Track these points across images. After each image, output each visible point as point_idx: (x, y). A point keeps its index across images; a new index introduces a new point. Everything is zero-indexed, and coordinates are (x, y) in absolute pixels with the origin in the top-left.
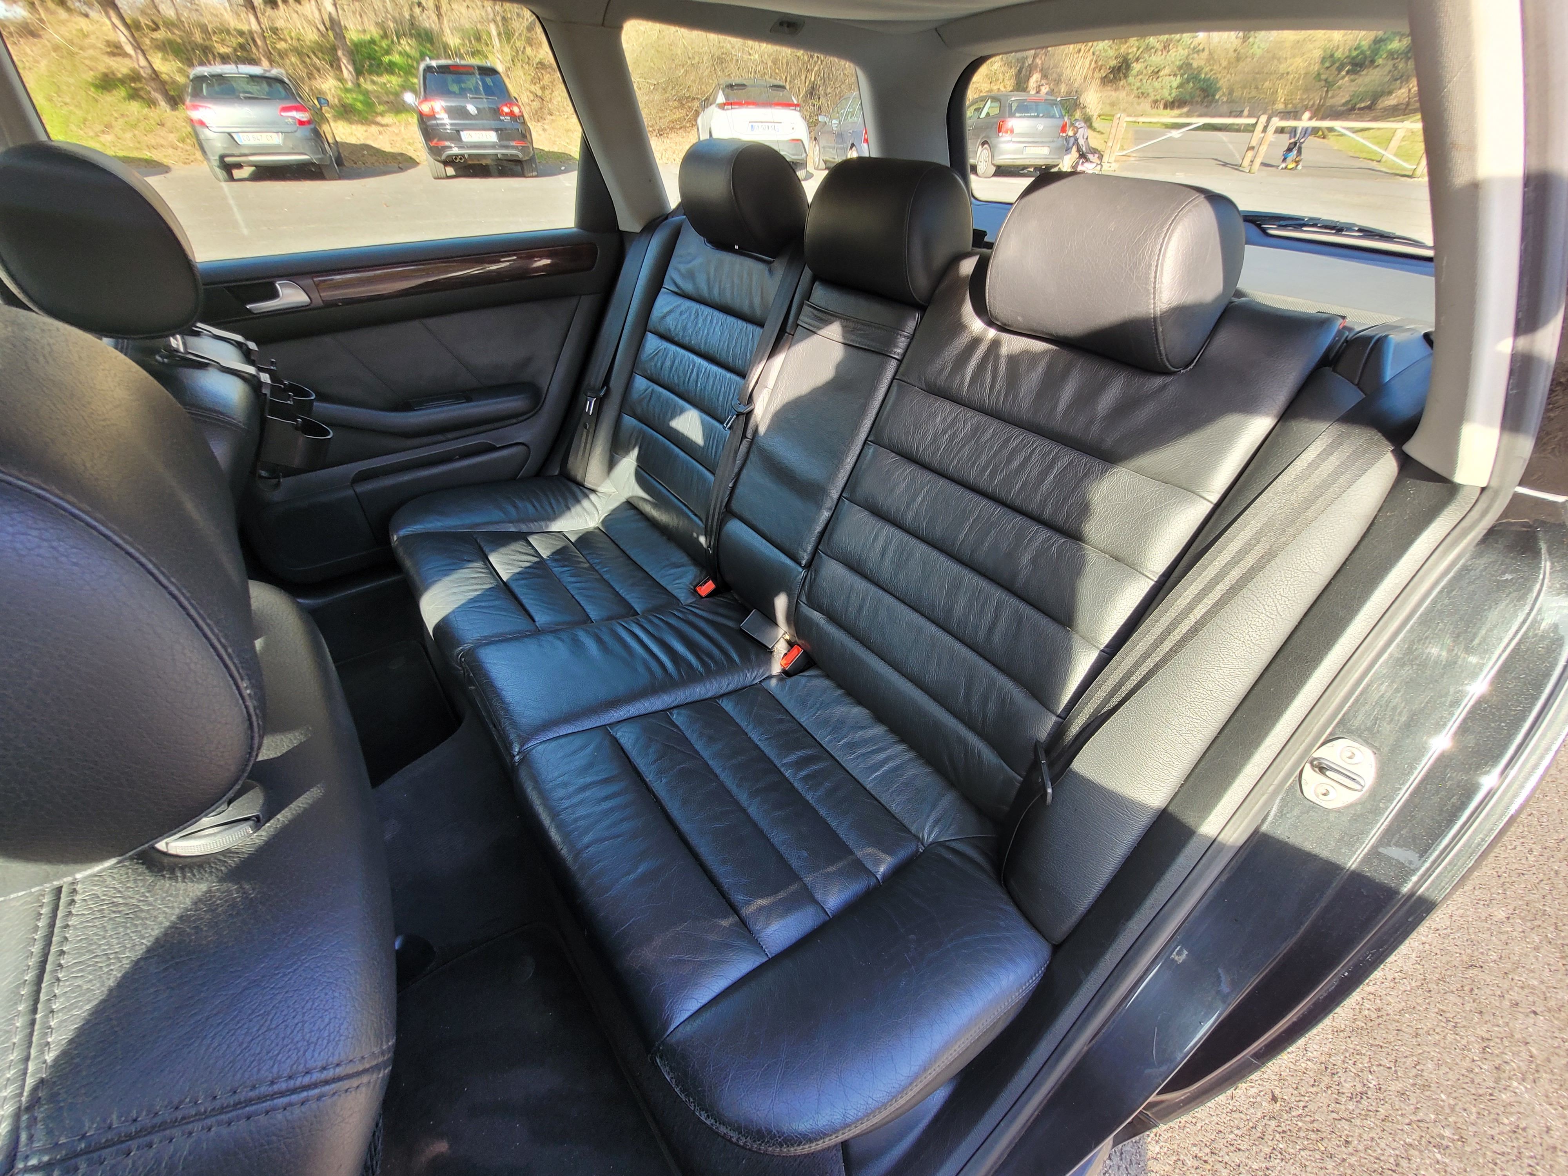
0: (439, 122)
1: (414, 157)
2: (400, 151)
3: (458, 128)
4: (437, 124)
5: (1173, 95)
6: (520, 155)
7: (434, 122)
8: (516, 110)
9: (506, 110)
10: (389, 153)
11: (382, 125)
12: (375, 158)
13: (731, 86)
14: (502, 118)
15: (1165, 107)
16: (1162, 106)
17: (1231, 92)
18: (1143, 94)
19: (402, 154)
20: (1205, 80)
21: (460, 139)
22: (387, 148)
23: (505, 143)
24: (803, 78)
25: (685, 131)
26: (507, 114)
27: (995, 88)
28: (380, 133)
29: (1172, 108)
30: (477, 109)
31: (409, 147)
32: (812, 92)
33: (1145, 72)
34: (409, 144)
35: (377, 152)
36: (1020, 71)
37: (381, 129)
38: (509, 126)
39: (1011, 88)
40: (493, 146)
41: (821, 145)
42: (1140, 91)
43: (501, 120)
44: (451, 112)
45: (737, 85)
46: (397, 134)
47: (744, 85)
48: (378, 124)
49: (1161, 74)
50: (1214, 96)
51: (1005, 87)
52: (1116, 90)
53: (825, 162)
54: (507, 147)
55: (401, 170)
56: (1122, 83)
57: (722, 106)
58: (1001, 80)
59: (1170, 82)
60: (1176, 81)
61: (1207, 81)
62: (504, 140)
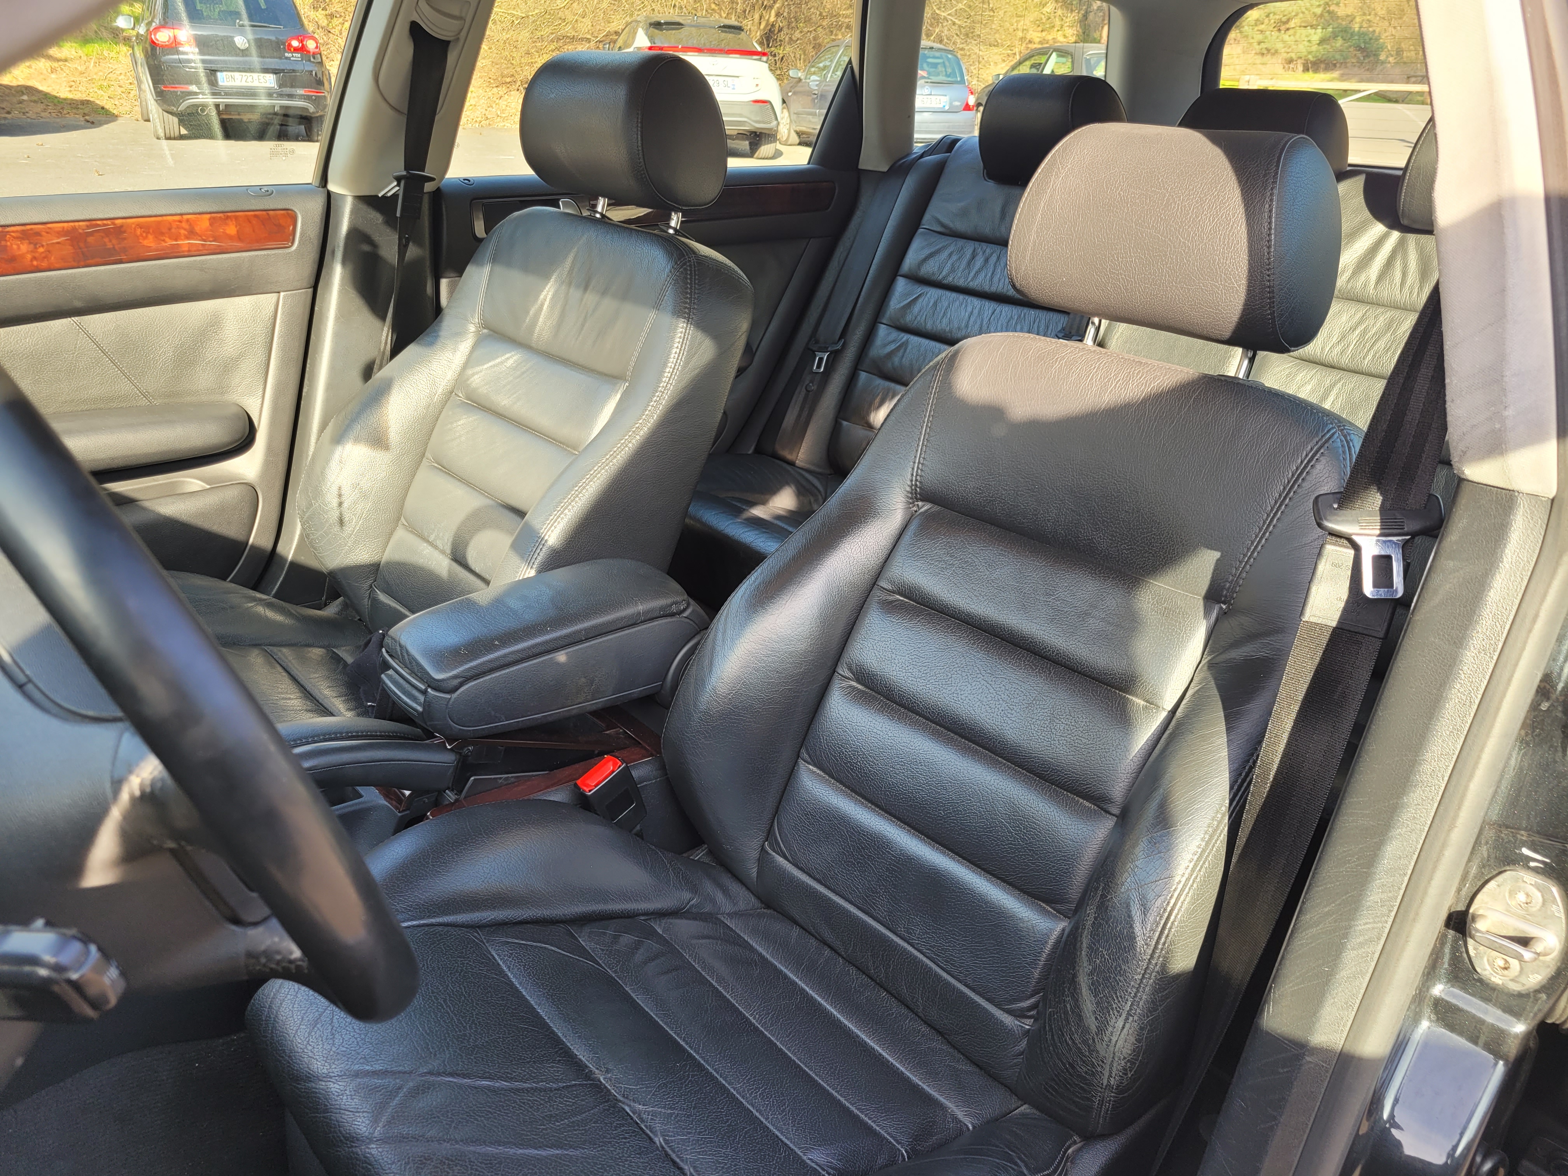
0: (181, 57)
1: (109, 106)
2: (84, 97)
3: (214, 67)
4: (180, 61)
6: (312, 109)
7: (176, 57)
8: (310, 44)
9: (295, 43)
10: (65, 99)
11: (58, 60)
12: (42, 106)
13: (657, 25)
14: (287, 55)
15: (1306, 69)
16: (1301, 68)
17: (1399, 52)
18: (1268, 50)
19: (88, 102)
20: (1361, 35)
21: (214, 83)
22: (63, 92)
23: (287, 90)
24: (757, 16)
26: (296, 50)
27: (1050, 37)
28: (53, 70)
29: (1316, 71)
30: (251, 41)
31: (100, 92)
32: (769, 36)
33: (1266, 21)
34: (101, 87)
35: (45, 98)
36: (1085, 16)
37: (56, 64)
38: (297, 67)
39: (1073, 39)
40: (268, 94)
41: (792, 110)
42: (1263, 45)
43: (287, 58)
44: (203, 44)
45: (667, 23)
46: (82, 73)
47: (679, 24)
48: (50, 58)
49: (1292, 24)
50: (1376, 55)
51: (1065, 36)
53: (799, 134)
54: (291, 96)
55: (92, 124)
59: (1307, 36)
60: (1316, 35)
61: (1365, 34)
62: (286, 86)
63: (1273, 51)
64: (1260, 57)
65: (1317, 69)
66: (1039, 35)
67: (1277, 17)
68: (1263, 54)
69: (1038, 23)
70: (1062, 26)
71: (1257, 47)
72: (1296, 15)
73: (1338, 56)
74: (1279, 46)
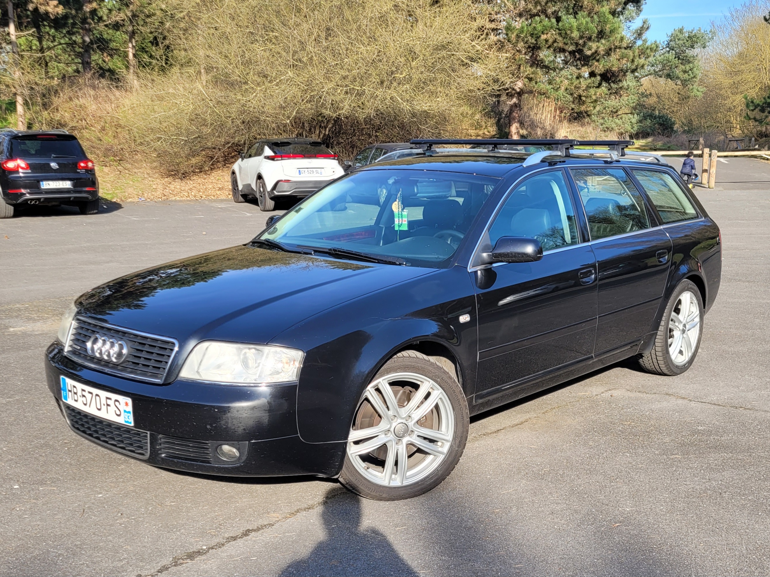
0: (19, 175)
3: (37, 179)
4: (18, 177)
5: (636, 128)
6: (87, 198)
7: (15, 176)
8: (90, 164)
9: (82, 165)
14: (78, 171)
18: (608, 128)
20: (660, 117)
21: (38, 187)
23: (78, 189)
25: (206, 174)
26: (82, 168)
27: (481, 133)
30: (59, 164)
33: (604, 112)
36: (499, 121)
38: (83, 177)
40: (67, 191)
42: (604, 126)
43: (77, 173)
44: (33, 168)
45: (281, 143)
47: (288, 143)
49: (619, 113)
50: (672, 128)
51: (489, 132)
52: (583, 125)
54: (80, 192)
56: (586, 120)
57: (268, 158)
58: (484, 127)
59: (629, 119)
60: (635, 119)
61: (663, 117)
62: (77, 187)
63: (610, 128)
64: (603, 132)
65: (638, 138)
66: (474, 131)
67: (610, 109)
68: (605, 131)
69: (472, 125)
70: (486, 127)
71: (601, 127)
72: (621, 108)
73: (649, 130)
74: (614, 125)
